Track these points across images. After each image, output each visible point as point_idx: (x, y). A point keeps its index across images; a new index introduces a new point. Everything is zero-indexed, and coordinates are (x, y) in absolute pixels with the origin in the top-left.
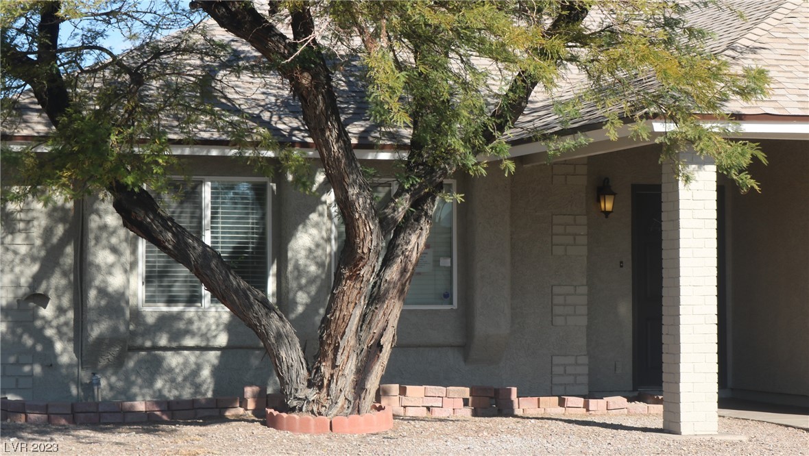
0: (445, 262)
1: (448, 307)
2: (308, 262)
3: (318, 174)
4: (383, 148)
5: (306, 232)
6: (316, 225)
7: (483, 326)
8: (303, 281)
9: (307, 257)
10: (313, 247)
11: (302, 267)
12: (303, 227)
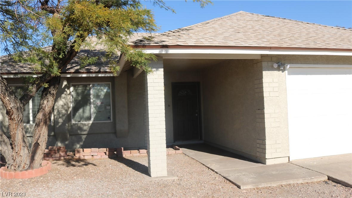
0: (108, 108)
1: (110, 121)
2: (62, 109)
3: (64, 82)
4: (83, 73)
5: (61, 100)
6: (64, 98)
7: (119, 127)
8: (61, 116)
9: (62, 108)
10: (63, 105)
11: (60, 111)
12: (60, 98)
